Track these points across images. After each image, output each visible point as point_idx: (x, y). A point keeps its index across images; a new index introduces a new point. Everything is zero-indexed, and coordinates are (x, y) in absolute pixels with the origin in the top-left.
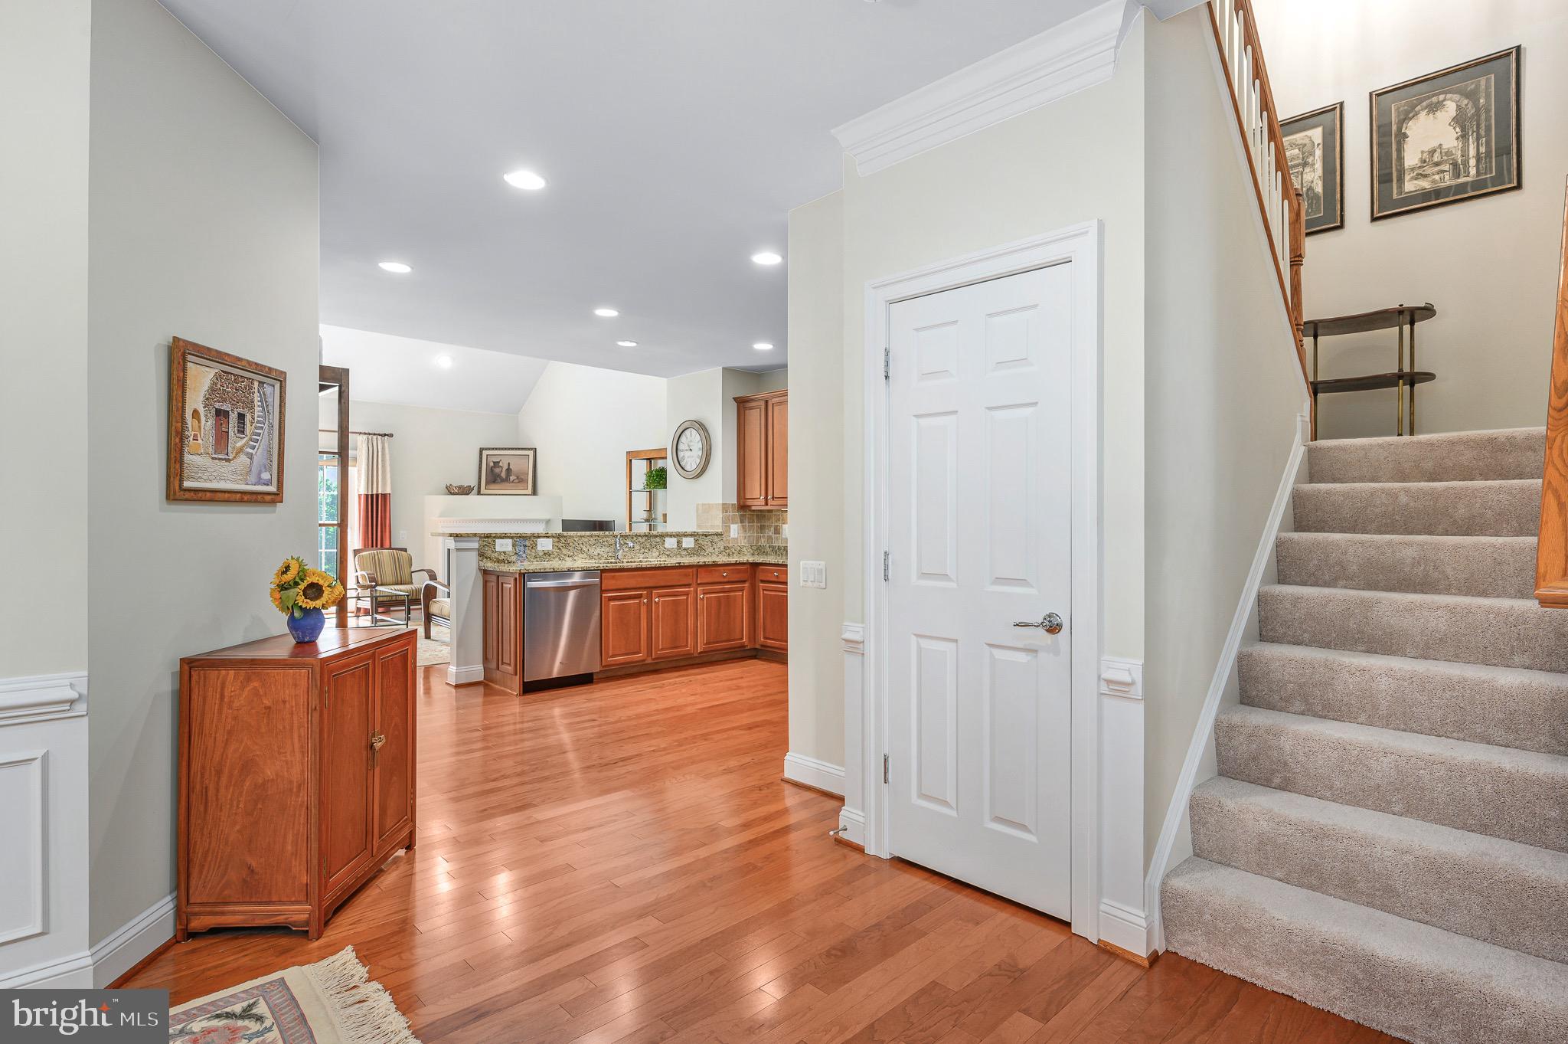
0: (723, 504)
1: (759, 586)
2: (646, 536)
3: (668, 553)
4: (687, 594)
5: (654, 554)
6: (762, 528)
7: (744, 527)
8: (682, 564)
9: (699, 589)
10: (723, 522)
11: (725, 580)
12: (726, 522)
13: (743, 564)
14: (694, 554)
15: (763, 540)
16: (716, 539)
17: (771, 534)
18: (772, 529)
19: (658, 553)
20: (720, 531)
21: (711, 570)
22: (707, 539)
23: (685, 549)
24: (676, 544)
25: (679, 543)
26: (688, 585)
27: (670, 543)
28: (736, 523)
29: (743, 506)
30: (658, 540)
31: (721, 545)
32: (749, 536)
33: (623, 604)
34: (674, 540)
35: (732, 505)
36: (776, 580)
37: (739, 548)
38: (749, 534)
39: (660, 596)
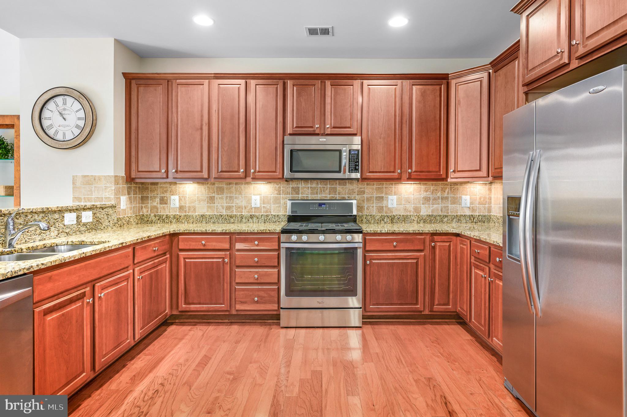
0: (116, 176)
1: (178, 255)
2: (43, 212)
3: (67, 231)
4: (126, 278)
5: (52, 234)
6: (144, 199)
7: (130, 198)
8: (124, 245)
9: (136, 269)
10: (116, 194)
11: (155, 254)
12: (118, 193)
13: (165, 235)
14: (92, 229)
15: (145, 210)
16: (110, 211)
17: (155, 204)
18: (158, 200)
19: (56, 232)
20: (113, 202)
21: (145, 247)
22: (103, 212)
23: (84, 225)
24: (75, 220)
25: (78, 217)
26: (126, 268)
27: (70, 219)
28: (125, 195)
29: (130, 179)
30: (56, 216)
31: (114, 217)
32: (134, 207)
33: (63, 315)
34: (74, 215)
35: (122, 177)
36: (202, 247)
37: (128, 219)
38: (133, 205)
39: (104, 288)
